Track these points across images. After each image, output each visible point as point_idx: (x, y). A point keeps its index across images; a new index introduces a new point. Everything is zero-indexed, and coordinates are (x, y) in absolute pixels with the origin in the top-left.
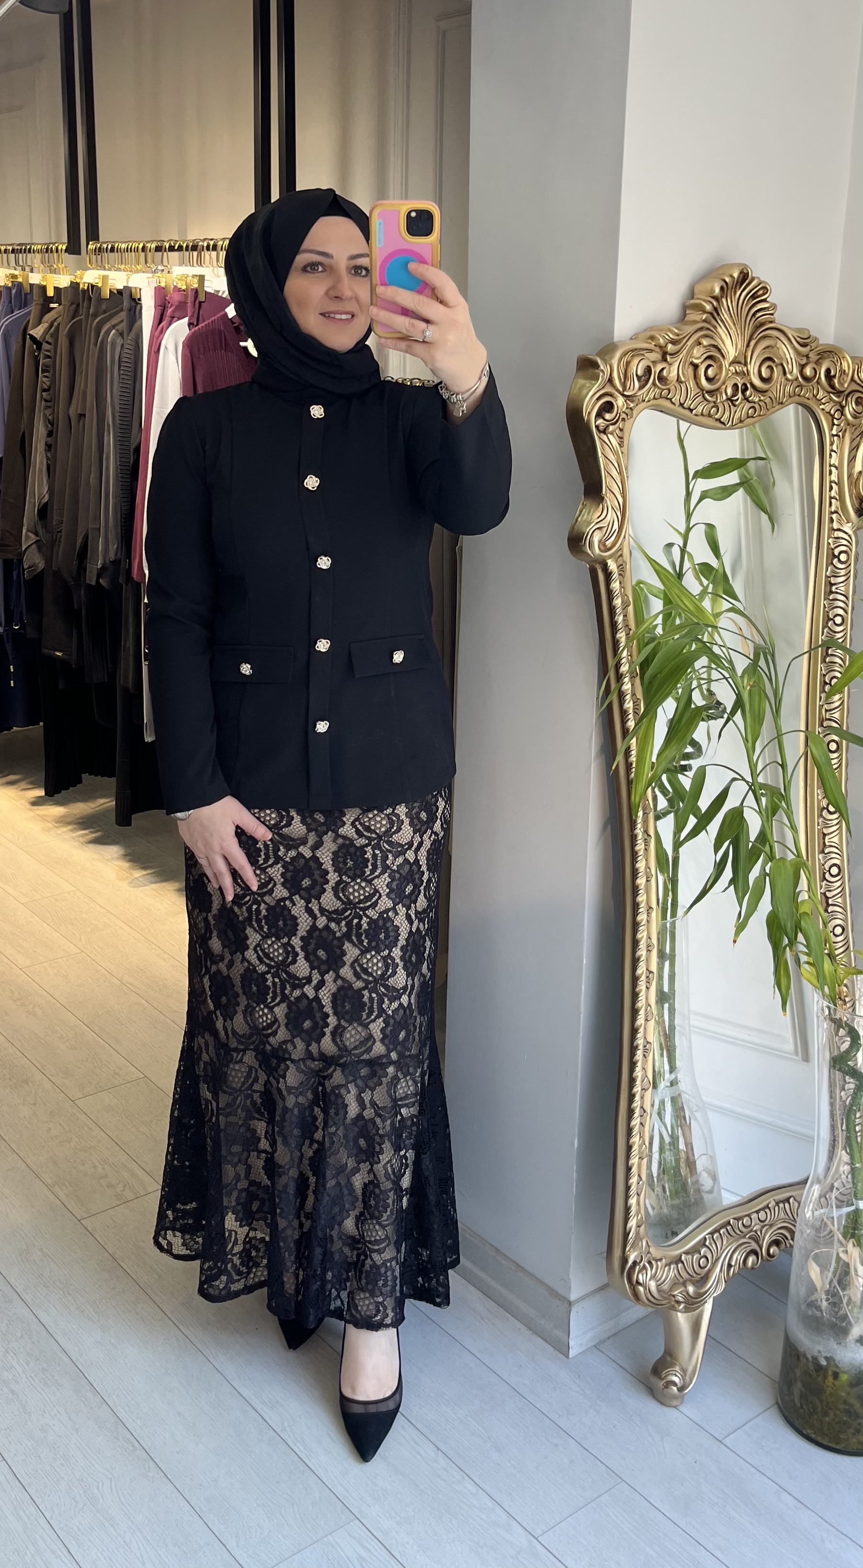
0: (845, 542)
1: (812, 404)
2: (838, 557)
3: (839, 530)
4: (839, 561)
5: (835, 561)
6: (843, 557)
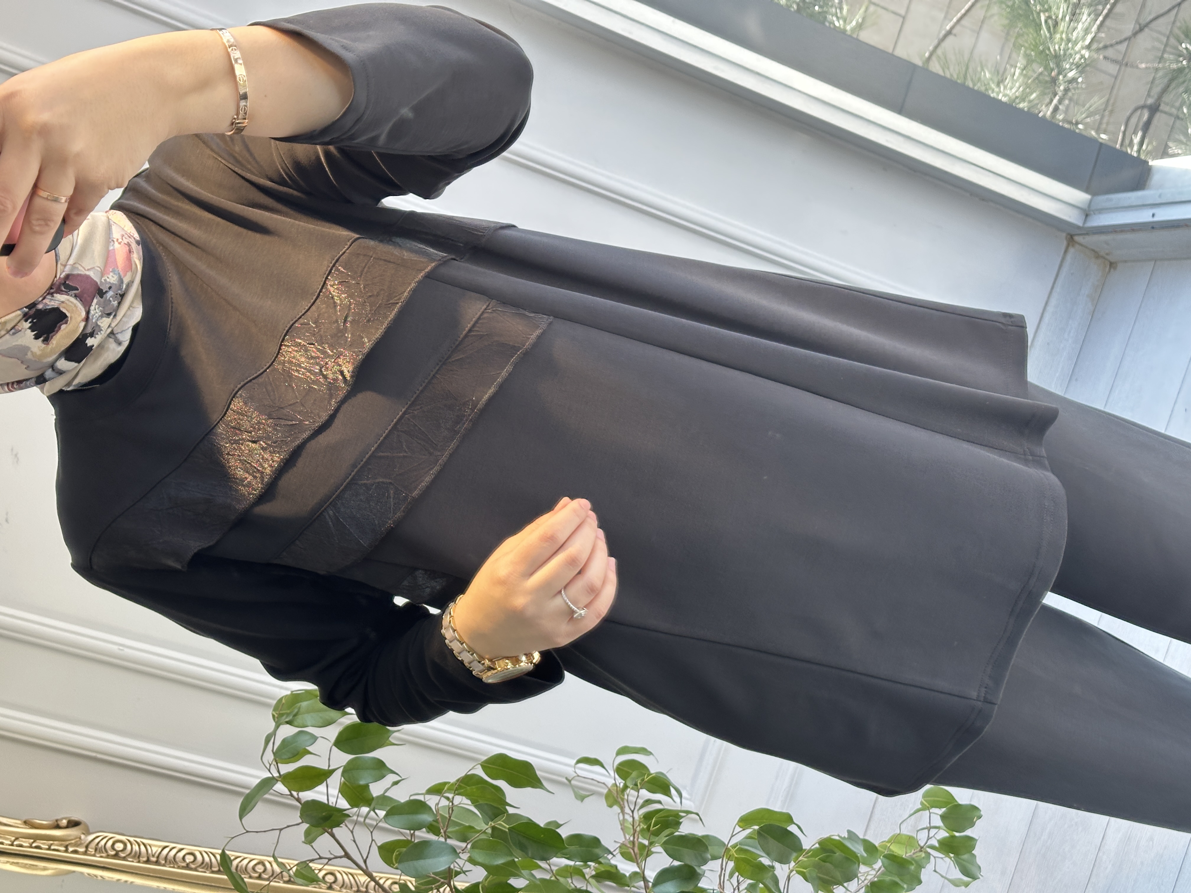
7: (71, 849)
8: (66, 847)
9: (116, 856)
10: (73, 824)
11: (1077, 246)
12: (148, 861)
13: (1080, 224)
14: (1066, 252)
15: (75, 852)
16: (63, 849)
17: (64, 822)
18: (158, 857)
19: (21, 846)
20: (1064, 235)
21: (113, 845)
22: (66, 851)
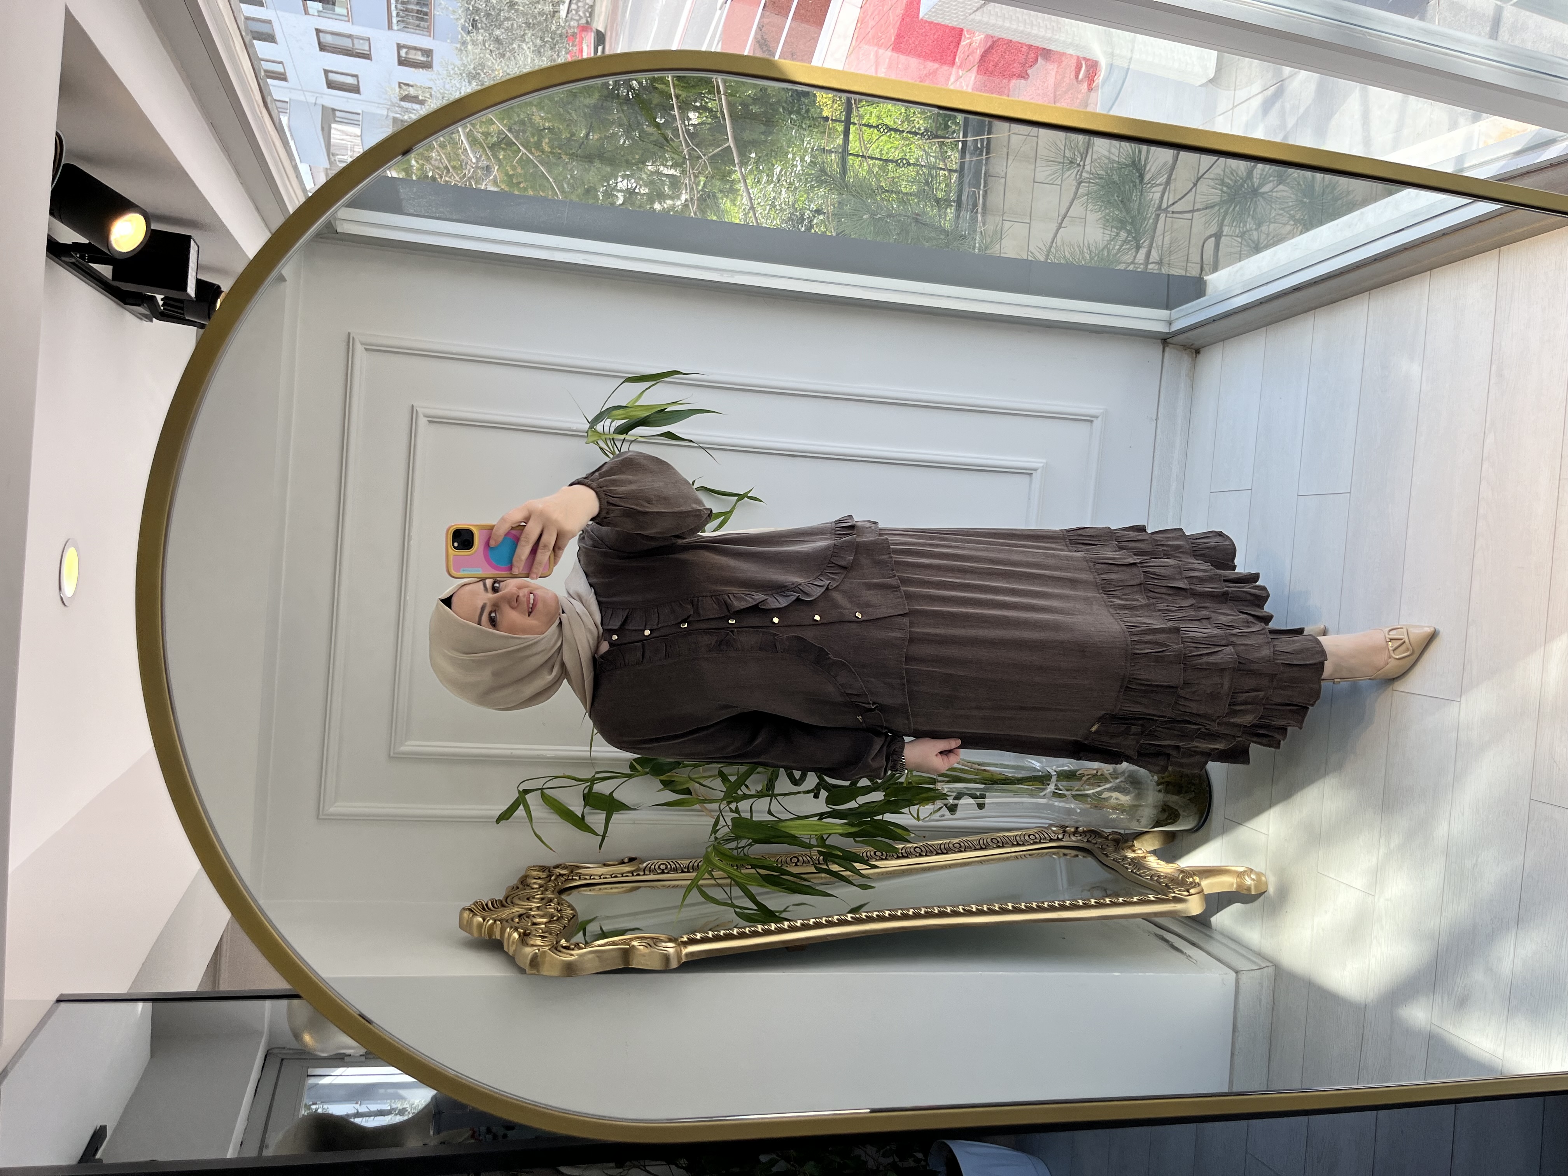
0: (653, 867)
1: (558, 888)
2: (663, 870)
3: (644, 871)
4: (666, 868)
5: (666, 871)
6: (663, 867)
7: (635, 874)
8: (632, 873)
9: (663, 872)
10: (631, 860)
11: (1170, 345)
12: (683, 872)
13: (1168, 331)
14: (1164, 351)
15: (638, 875)
16: (631, 875)
17: (626, 860)
18: (688, 869)
19: (606, 878)
20: (1159, 341)
21: (659, 867)
22: (633, 875)
